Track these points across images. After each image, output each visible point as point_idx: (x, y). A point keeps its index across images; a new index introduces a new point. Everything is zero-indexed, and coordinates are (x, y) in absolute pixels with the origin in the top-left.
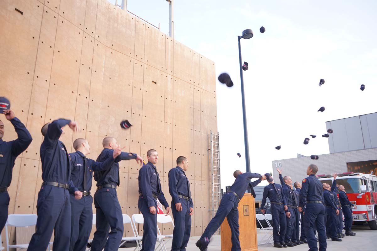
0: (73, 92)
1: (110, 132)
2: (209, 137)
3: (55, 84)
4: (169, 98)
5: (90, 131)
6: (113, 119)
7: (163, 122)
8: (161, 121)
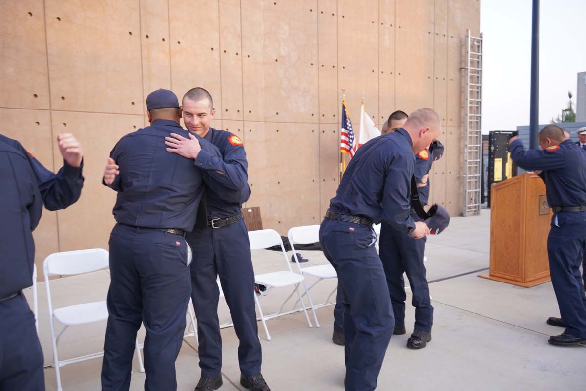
1: (283, 53)
2: (463, 43)
5: (249, 56)
6: (286, 28)
7: (376, 24)
8: (373, 22)
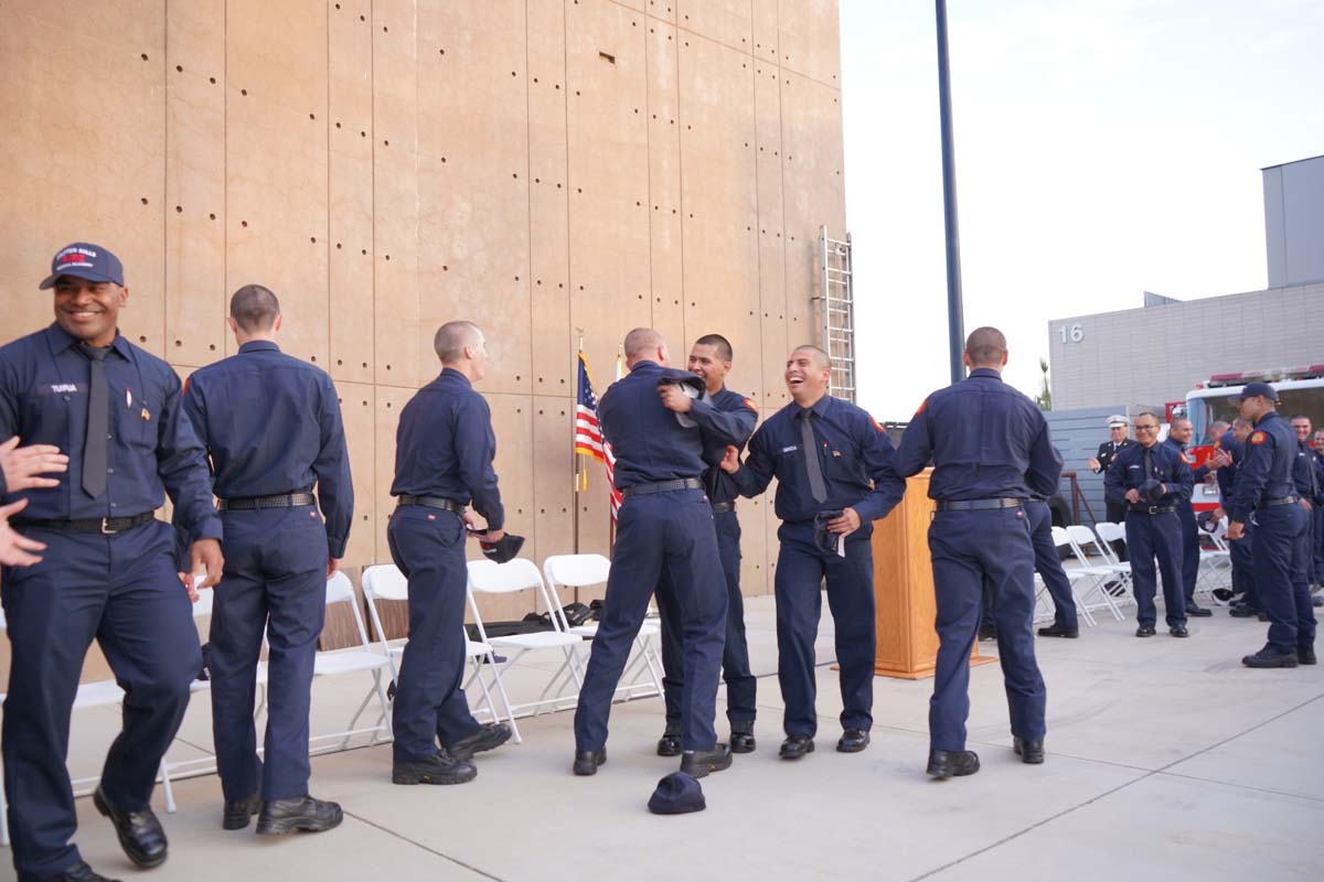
0: (312, 117)
1: (459, 254)
2: (815, 251)
3: (244, 92)
4: (665, 112)
5: (388, 257)
6: (466, 206)
7: (644, 208)
8: (638, 204)
